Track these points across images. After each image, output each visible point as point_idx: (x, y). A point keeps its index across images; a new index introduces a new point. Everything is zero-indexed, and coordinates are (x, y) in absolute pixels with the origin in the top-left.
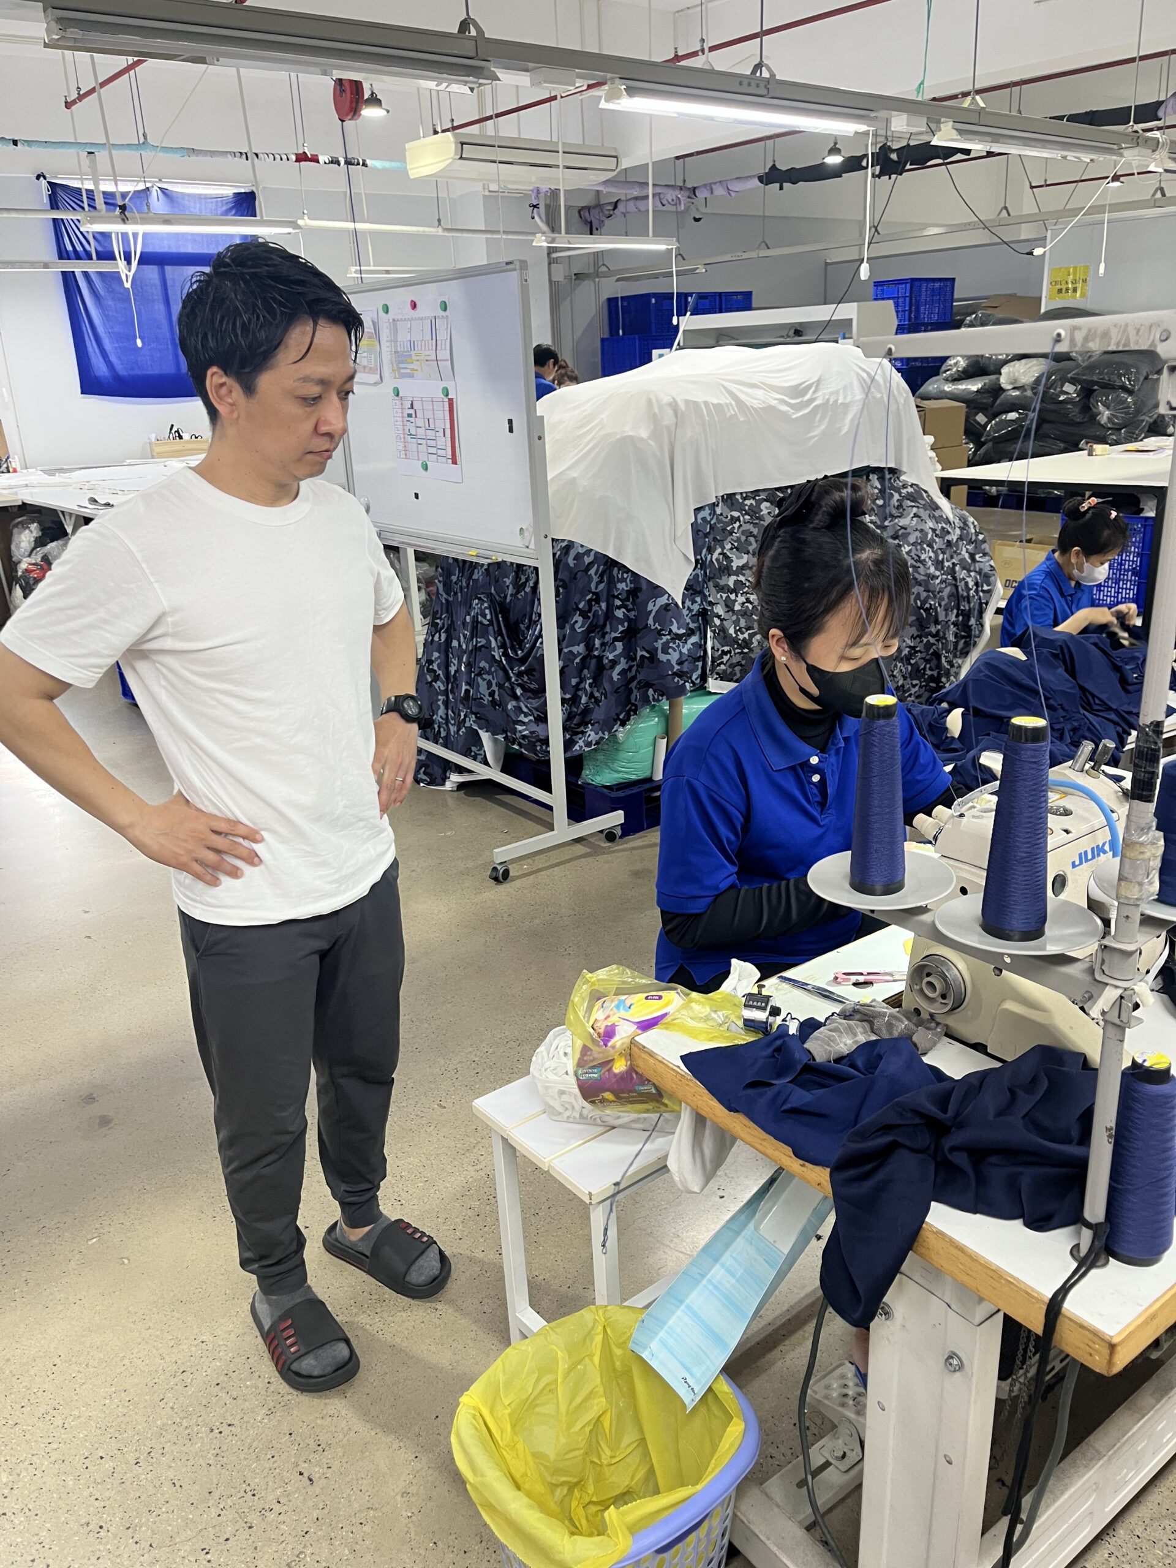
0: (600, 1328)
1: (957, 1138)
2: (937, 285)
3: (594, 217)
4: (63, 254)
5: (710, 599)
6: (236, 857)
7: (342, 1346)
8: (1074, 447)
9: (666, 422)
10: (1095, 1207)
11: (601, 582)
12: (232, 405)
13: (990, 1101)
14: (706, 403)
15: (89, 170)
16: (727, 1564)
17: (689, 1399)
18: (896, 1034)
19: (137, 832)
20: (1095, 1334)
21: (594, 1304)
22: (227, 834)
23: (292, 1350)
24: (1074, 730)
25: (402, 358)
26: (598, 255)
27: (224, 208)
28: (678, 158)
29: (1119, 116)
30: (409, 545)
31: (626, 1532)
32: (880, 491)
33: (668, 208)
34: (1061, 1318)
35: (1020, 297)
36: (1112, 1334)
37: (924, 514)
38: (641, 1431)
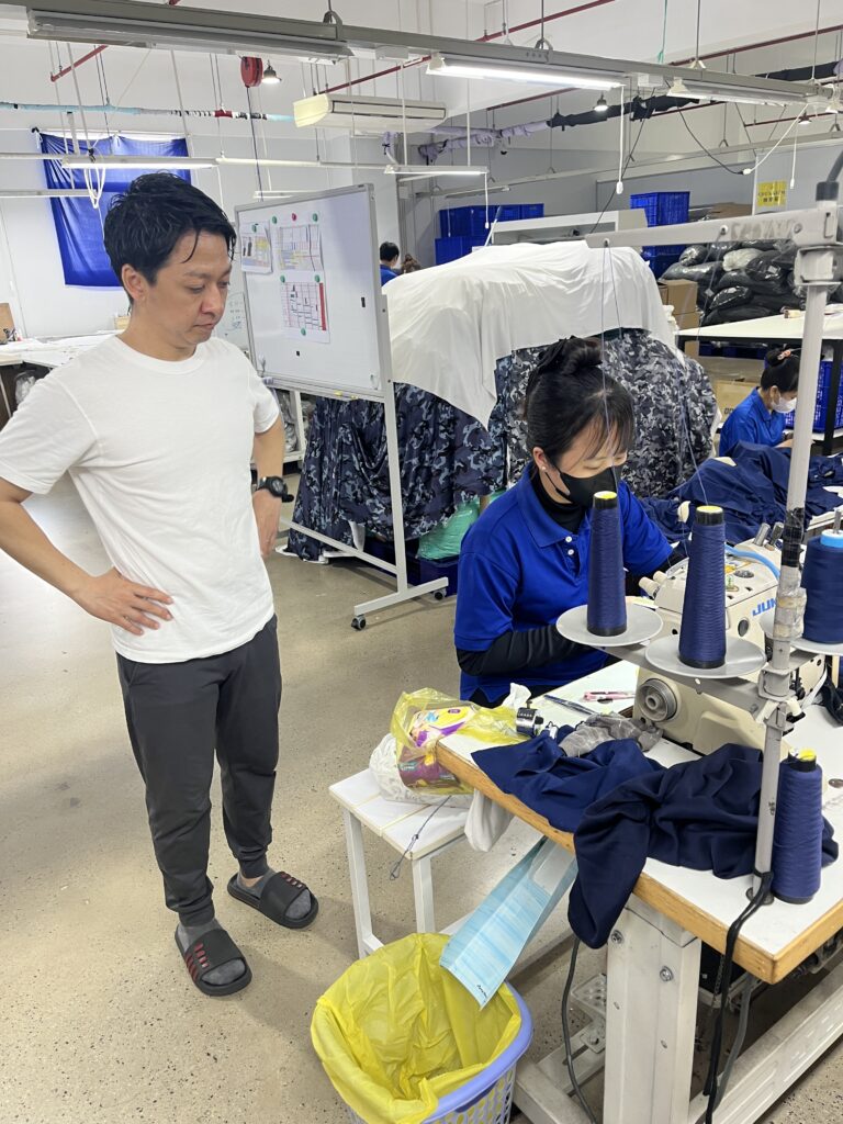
0: (420, 949)
1: (664, 811)
2: (677, 197)
3: (430, 152)
4: (51, 185)
5: (509, 425)
6: (155, 614)
7: (240, 963)
8: (777, 312)
9: (475, 298)
10: (763, 861)
11: (429, 413)
12: (141, 291)
13: (689, 785)
14: (504, 284)
15: (69, 125)
16: (511, 1120)
17: (482, 1001)
18: (627, 736)
19: (81, 596)
20: (762, 953)
21: (416, 932)
22: (147, 598)
23: (204, 966)
24: (770, 516)
25: (286, 255)
26: (432, 180)
27: (166, 150)
28: (489, 109)
29: (804, 74)
30: (297, 389)
31: (434, 1097)
32: (632, 345)
33: (482, 145)
34: (737, 941)
35: (737, 205)
36: (773, 953)
37: (664, 361)
38: (450, 1024)
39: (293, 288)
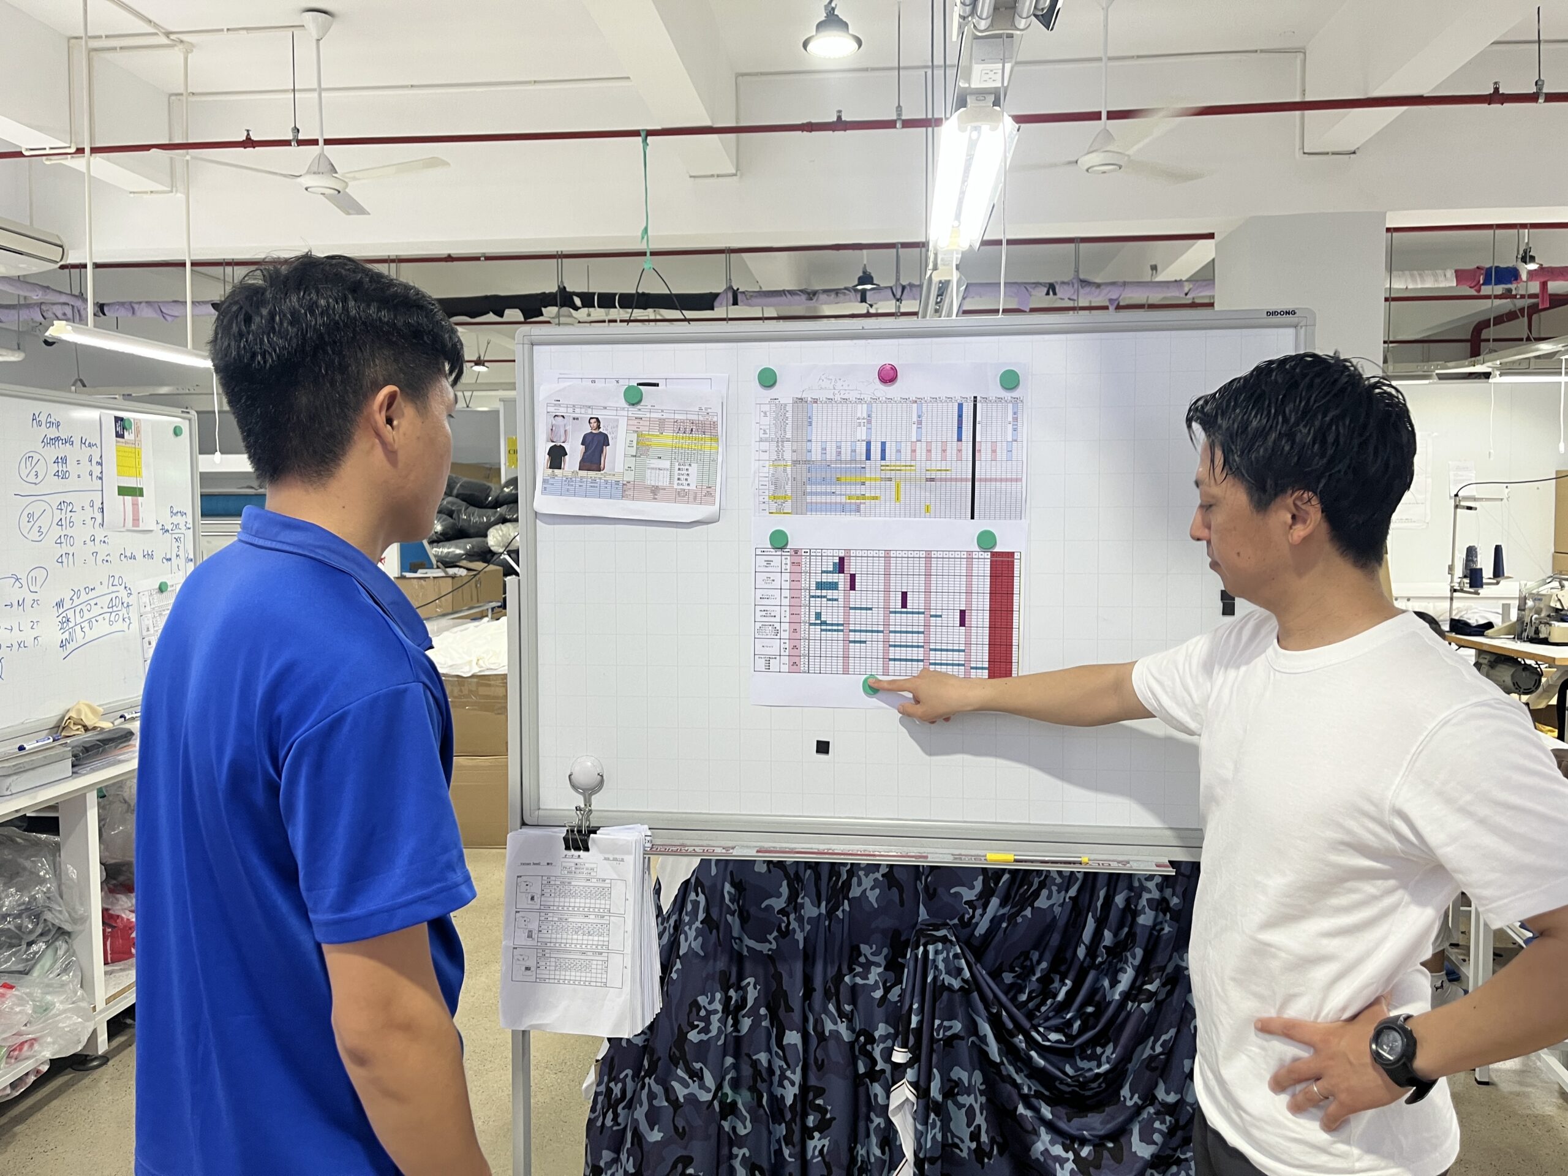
39: (834, 564)
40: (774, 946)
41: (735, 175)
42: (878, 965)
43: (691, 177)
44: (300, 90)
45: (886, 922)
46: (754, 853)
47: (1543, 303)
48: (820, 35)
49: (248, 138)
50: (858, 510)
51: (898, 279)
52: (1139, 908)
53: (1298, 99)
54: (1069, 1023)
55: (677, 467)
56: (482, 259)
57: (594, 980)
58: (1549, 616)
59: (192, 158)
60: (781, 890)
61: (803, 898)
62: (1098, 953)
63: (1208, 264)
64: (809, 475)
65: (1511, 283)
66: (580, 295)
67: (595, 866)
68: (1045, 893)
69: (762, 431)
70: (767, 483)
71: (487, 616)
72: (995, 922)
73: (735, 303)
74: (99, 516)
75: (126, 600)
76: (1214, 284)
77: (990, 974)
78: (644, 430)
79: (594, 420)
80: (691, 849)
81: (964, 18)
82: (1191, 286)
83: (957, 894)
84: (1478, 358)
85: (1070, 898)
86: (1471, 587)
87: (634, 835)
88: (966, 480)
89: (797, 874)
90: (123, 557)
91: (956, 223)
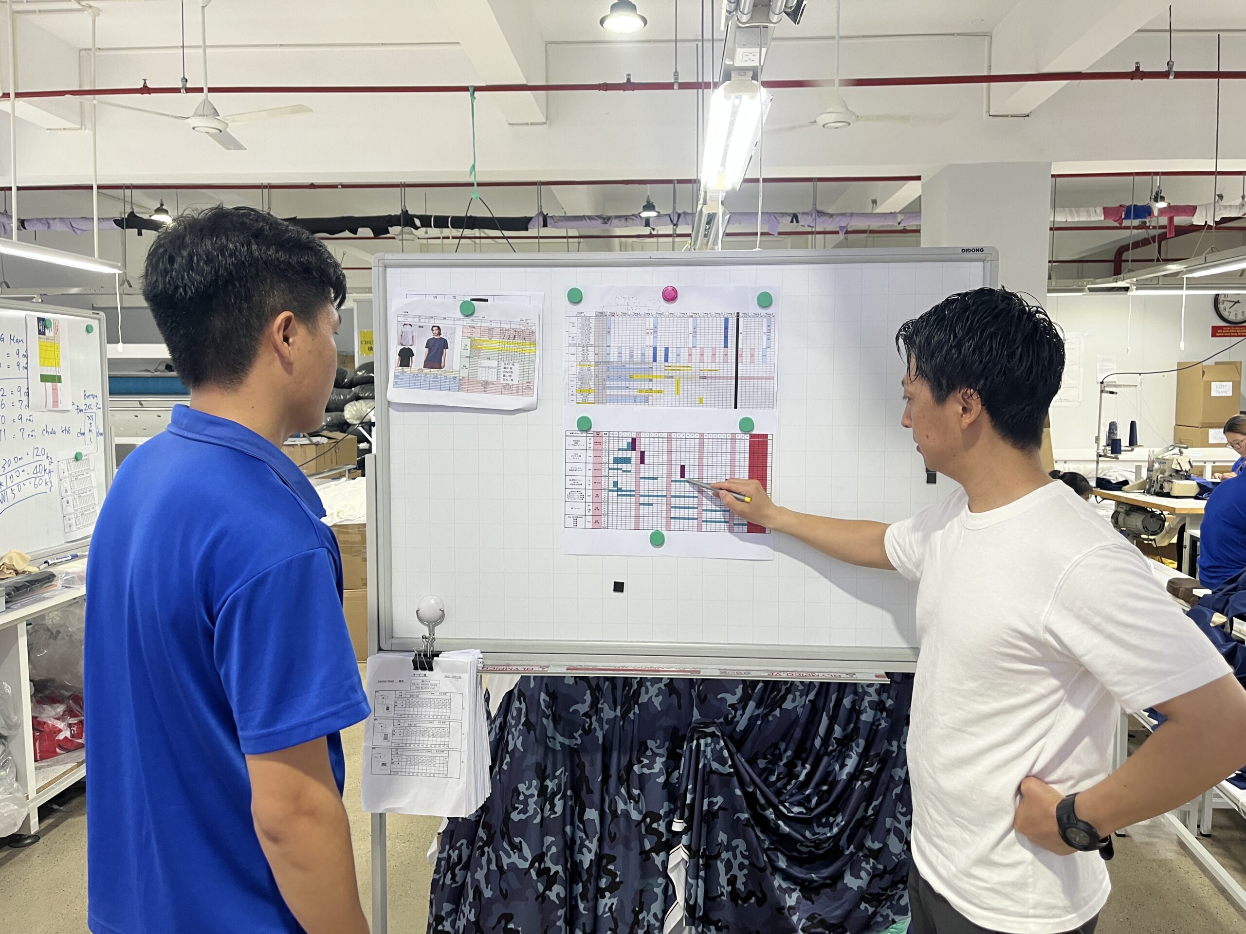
39: (628, 443)
40: (579, 741)
41: (545, 123)
42: (661, 756)
43: (510, 124)
44: (188, 47)
45: (668, 722)
46: (564, 670)
47: (1170, 234)
48: (614, 14)
49: (145, 86)
50: (647, 401)
51: (674, 208)
52: (862, 708)
53: (985, 74)
54: (808, 799)
55: (503, 366)
56: (340, 187)
57: (437, 772)
58: (1171, 476)
59: (99, 102)
60: (585, 697)
61: (602, 704)
62: (830, 743)
63: (916, 200)
64: (608, 373)
65: (1146, 218)
66: (420, 217)
67: (438, 682)
68: (790, 697)
69: (571, 338)
70: (575, 379)
71: (344, 476)
72: (752, 720)
73: (545, 225)
74: (25, 399)
75: (48, 467)
76: (920, 216)
77: (747, 761)
78: (476, 336)
79: (436, 328)
80: (514, 668)
81: (730, 12)
82: (903, 217)
83: (723, 699)
84: (1119, 276)
85: (809, 701)
86: (1112, 453)
87: (469, 658)
88: (731, 378)
89: (598, 685)
90: (45, 432)
91: (722, 169)
